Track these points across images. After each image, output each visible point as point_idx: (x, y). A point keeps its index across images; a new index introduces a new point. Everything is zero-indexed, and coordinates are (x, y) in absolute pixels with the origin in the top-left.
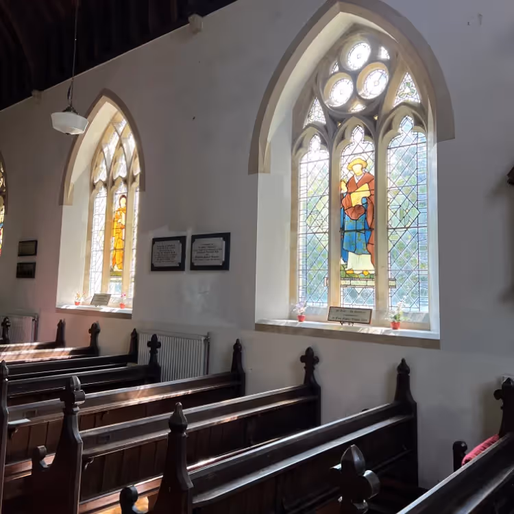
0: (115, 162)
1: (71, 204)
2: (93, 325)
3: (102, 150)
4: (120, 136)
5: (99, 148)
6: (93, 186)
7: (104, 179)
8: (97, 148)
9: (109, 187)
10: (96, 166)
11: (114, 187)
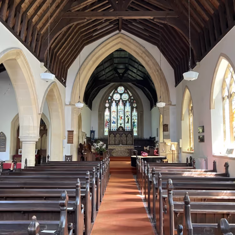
0: (231, 86)
1: (214, 108)
2: (225, 163)
3: (225, 81)
4: (231, 73)
5: (224, 81)
6: (223, 99)
7: (227, 95)
8: (223, 81)
9: (229, 98)
10: (224, 89)
11: (231, 98)
